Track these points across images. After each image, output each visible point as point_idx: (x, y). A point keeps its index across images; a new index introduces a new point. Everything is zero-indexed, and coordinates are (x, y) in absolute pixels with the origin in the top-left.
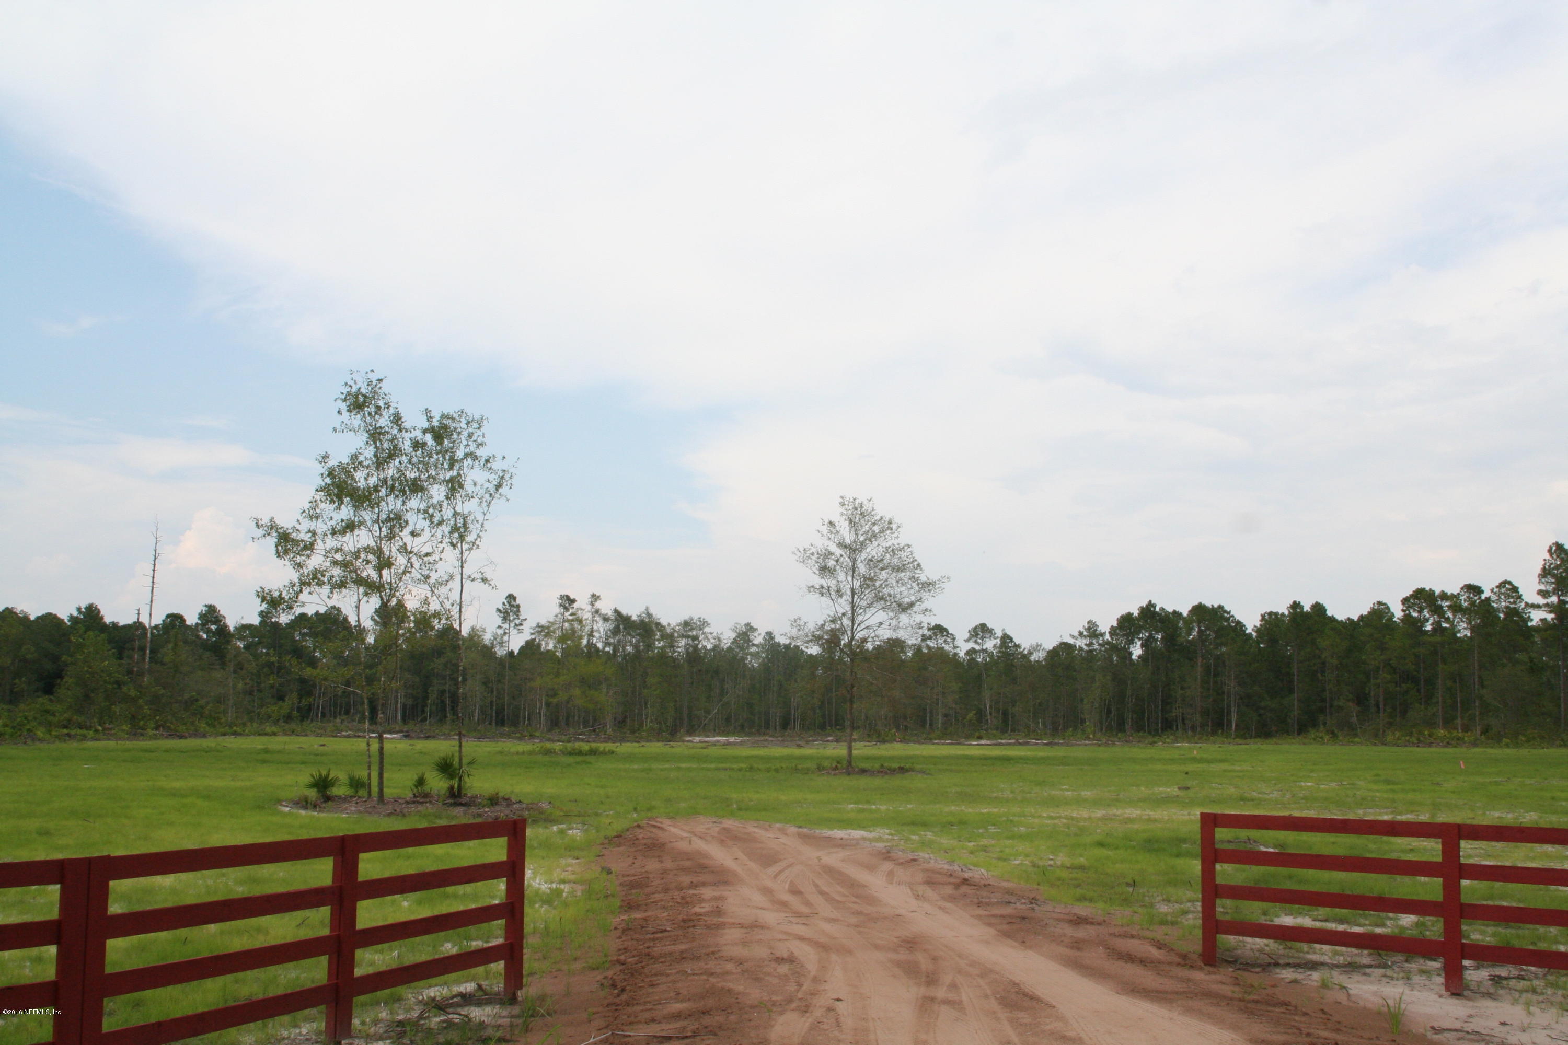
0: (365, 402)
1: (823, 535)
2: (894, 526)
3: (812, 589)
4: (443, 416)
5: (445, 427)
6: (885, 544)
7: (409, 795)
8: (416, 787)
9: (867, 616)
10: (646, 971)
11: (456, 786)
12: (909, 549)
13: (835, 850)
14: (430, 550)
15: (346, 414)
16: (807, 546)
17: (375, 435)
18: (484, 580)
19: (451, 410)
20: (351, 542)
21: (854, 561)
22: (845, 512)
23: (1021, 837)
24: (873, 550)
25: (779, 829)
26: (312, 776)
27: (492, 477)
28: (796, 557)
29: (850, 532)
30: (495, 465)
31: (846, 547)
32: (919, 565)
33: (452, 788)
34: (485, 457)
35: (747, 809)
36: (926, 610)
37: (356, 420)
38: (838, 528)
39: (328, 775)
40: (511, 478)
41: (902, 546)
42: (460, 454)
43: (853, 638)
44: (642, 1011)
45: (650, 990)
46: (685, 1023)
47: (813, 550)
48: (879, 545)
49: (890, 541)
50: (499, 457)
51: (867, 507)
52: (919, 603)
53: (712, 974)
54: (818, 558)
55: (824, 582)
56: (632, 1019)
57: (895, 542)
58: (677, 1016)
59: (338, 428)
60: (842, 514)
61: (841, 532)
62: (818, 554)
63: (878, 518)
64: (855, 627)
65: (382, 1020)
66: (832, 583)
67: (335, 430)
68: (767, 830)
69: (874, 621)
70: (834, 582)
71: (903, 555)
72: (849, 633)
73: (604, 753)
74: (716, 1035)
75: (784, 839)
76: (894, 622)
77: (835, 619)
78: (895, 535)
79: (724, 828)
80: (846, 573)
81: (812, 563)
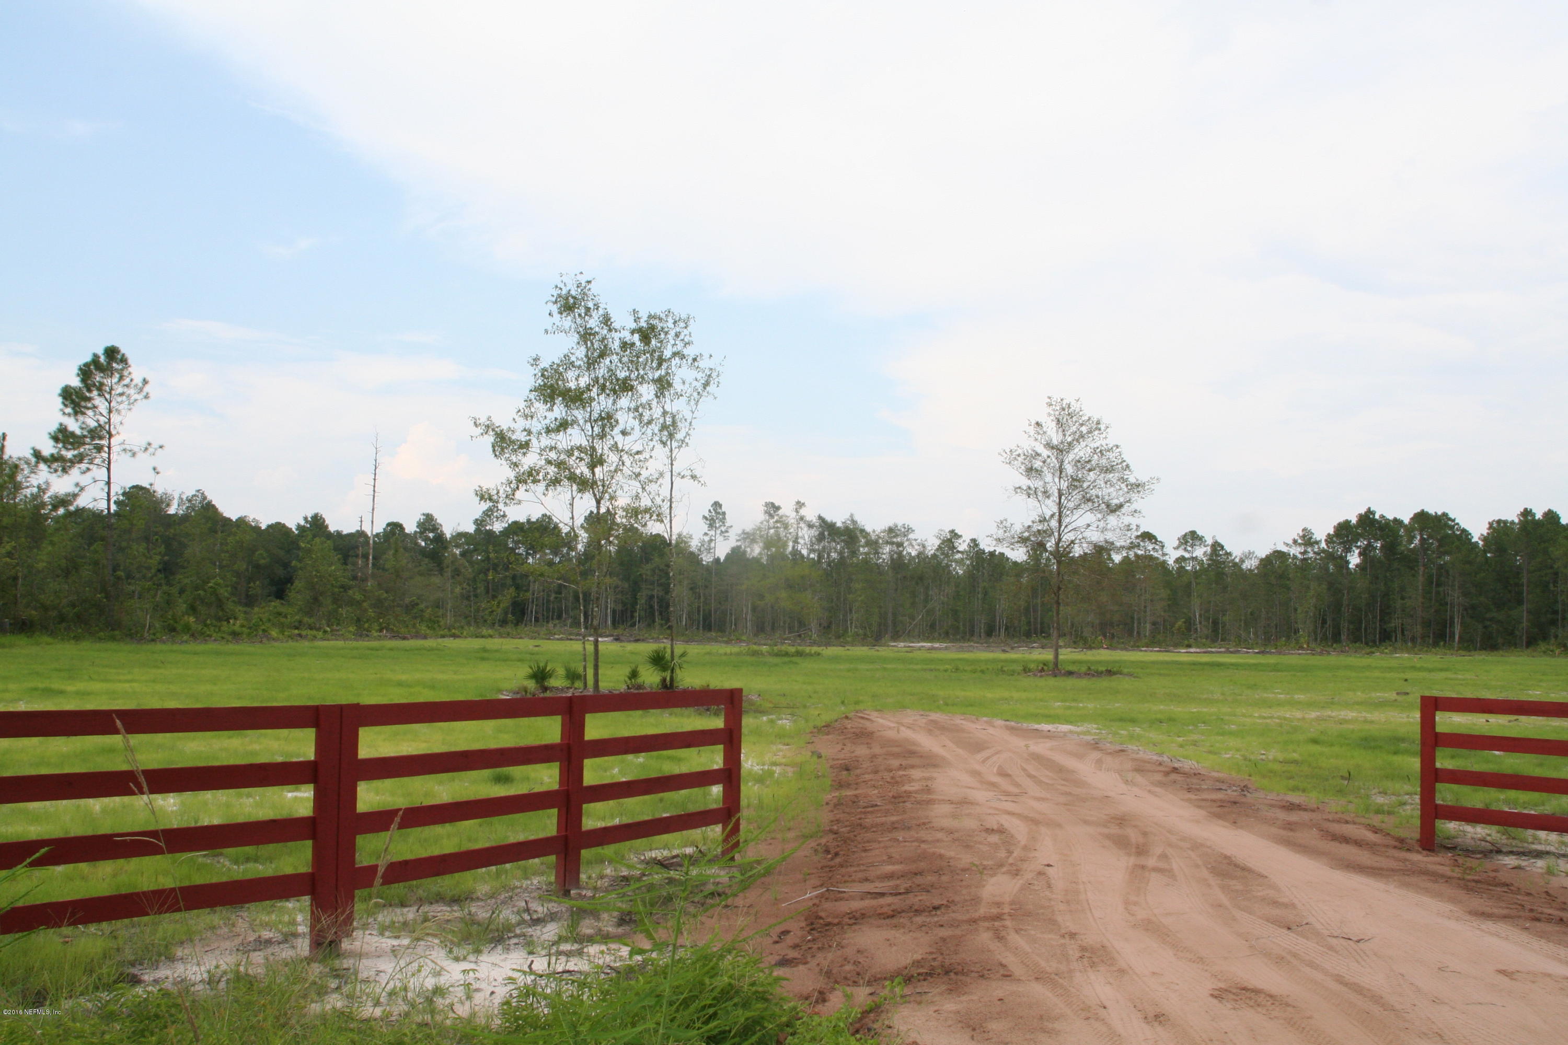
0: (575, 303)
1: (1030, 436)
2: (1102, 427)
3: (1019, 490)
4: (650, 317)
5: (652, 328)
6: (1093, 445)
7: (623, 687)
8: (630, 679)
9: (1075, 517)
10: (859, 838)
11: (668, 679)
12: (1118, 450)
13: (1042, 740)
14: (640, 448)
15: (557, 316)
16: (1014, 447)
17: (586, 336)
18: (694, 477)
19: (658, 310)
20: (564, 440)
21: (1062, 463)
22: (1052, 412)
23: (1231, 733)
24: (1081, 451)
25: (986, 722)
26: (531, 668)
27: (700, 375)
28: (1003, 459)
29: (1057, 433)
30: (702, 364)
31: (1053, 448)
32: (1128, 466)
33: (664, 680)
34: (692, 356)
35: (953, 705)
36: (1135, 511)
37: (567, 322)
38: (1045, 429)
39: (546, 666)
40: (718, 376)
41: (1110, 446)
42: (667, 353)
43: (1060, 540)
44: (856, 872)
45: (864, 854)
46: (898, 882)
47: (1020, 451)
48: (1087, 446)
49: (1098, 441)
50: (706, 356)
51: (1075, 407)
52: (1128, 504)
53: (924, 841)
54: (1025, 459)
55: (1031, 484)
56: (846, 878)
57: (1104, 443)
58: (890, 876)
59: (550, 328)
60: (1049, 415)
61: (1048, 433)
62: (1025, 455)
63: (1086, 418)
64: (1063, 527)
65: (607, 876)
66: (1038, 484)
67: (546, 331)
68: (973, 722)
69: (1081, 523)
70: (1041, 483)
71: (1111, 455)
72: (1056, 534)
73: (810, 655)
74: (928, 891)
75: (991, 730)
76: (1102, 524)
77: (1043, 520)
78: (1104, 436)
79: (931, 720)
80: (1053, 475)
81: (1018, 464)
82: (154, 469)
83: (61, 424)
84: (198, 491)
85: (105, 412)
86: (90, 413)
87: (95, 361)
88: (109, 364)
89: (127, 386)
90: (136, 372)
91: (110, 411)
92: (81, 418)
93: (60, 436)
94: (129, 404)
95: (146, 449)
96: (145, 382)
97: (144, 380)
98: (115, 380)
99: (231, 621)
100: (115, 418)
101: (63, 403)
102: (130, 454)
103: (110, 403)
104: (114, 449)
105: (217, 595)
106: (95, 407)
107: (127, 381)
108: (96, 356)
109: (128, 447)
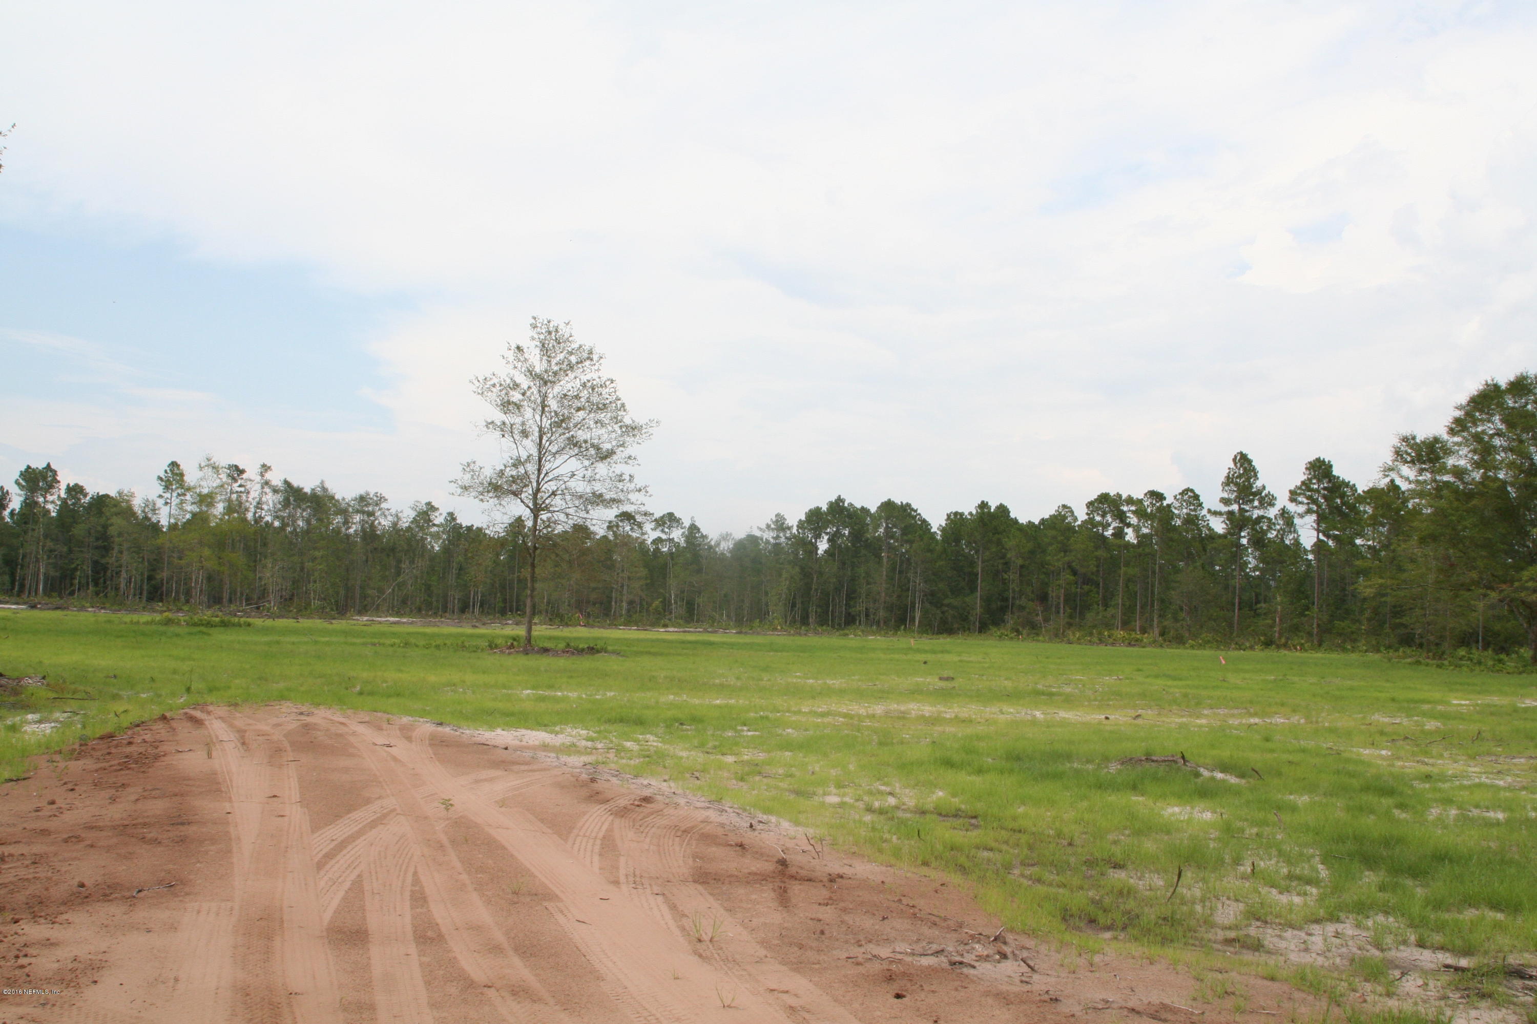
1: (508, 363)
2: (595, 357)
3: (491, 426)
6: (584, 378)
9: (557, 463)
12: (612, 385)
13: (485, 773)
16: (489, 376)
21: (544, 397)
22: (536, 336)
24: (569, 384)
25: (403, 728)
28: (474, 388)
29: (542, 360)
31: (535, 377)
32: (623, 405)
35: (371, 694)
36: (630, 457)
38: (526, 355)
41: (604, 379)
43: (538, 490)
47: (495, 381)
48: (575, 378)
49: (588, 374)
51: (564, 331)
52: (621, 449)
54: (501, 391)
55: (509, 419)
57: (595, 376)
60: (533, 339)
61: (530, 360)
62: (501, 385)
63: (575, 346)
64: (542, 476)
66: (516, 420)
68: (380, 729)
69: (565, 470)
70: (519, 420)
71: (604, 391)
72: (535, 484)
75: (401, 749)
76: (589, 473)
77: (517, 463)
78: (596, 367)
79: (306, 726)
80: (534, 410)
81: (493, 395)
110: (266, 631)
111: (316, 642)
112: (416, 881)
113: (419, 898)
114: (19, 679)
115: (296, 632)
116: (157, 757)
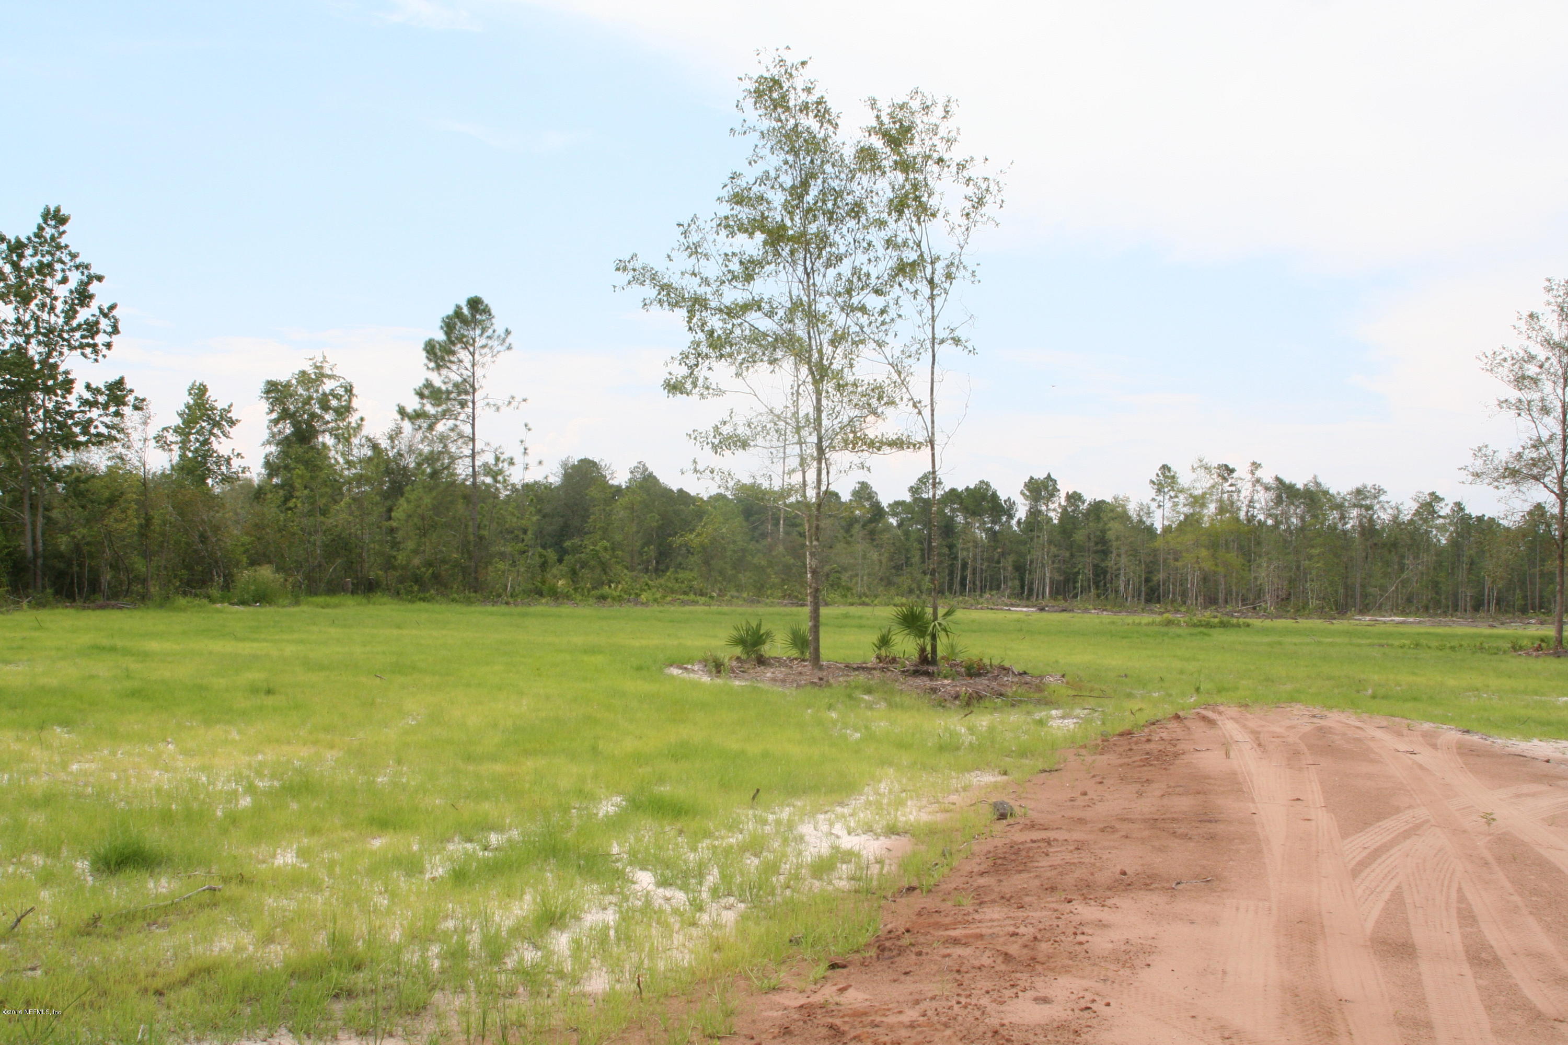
1: (1520, 333)
3: (1504, 405)
4: (896, 107)
5: (899, 124)
7: (872, 659)
8: (878, 648)
11: (929, 648)
15: (750, 110)
16: (1498, 349)
18: (957, 341)
22: (1552, 300)
25: (1425, 735)
26: (736, 629)
27: (969, 189)
28: (1482, 365)
29: (1560, 326)
31: (1554, 346)
33: (923, 650)
34: (958, 161)
35: (1385, 697)
37: (766, 120)
38: (1542, 323)
39: (759, 626)
47: (1506, 354)
50: (979, 160)
54: (1513, 365)
55: (1526, 395)
59: (738, 128)
60: (1549, 304)
61: (1547, 327)
62: (1513, 359)
66: (1533, 396)
67: (733, 131)
68: (1399, 734)
70: (1537, 395)
72: (1560, 467)
75: (1425, 756)
77: (1538, 444)
79: (1320, 729)
80: (1555, 383)
81: (1504, 371)
82: (526, 425)
83: (427, 380)
84: (640, 463)
85: (469, 366)
86: (454, 367)
87: (458, 313)
88: (473, 316)
89: (489, 337)
90: (499, 324)
91: (473, 366)
92: (444, 372)
93: (426, 392)
94: (492, 357)
95: (510, 403)
96: (508, 332)
97: (507, 330)
98: (478, 332)
99: (613, 585)
100: (479, 372)
101: (427, 358)
102: (494, 408)
103: (473, 356)
104: (477, 405)
105: (599, 558)
106: (460, 361)
107: (490, 332)
108: (459, 307)
109: (492, 402)
110: (1265, 631)
111: (1320, 643)
112: (1462, 898)
113: (1467, 917)
114: (1041, 677)
115: (1298, 632)
116: (1176, 755)
